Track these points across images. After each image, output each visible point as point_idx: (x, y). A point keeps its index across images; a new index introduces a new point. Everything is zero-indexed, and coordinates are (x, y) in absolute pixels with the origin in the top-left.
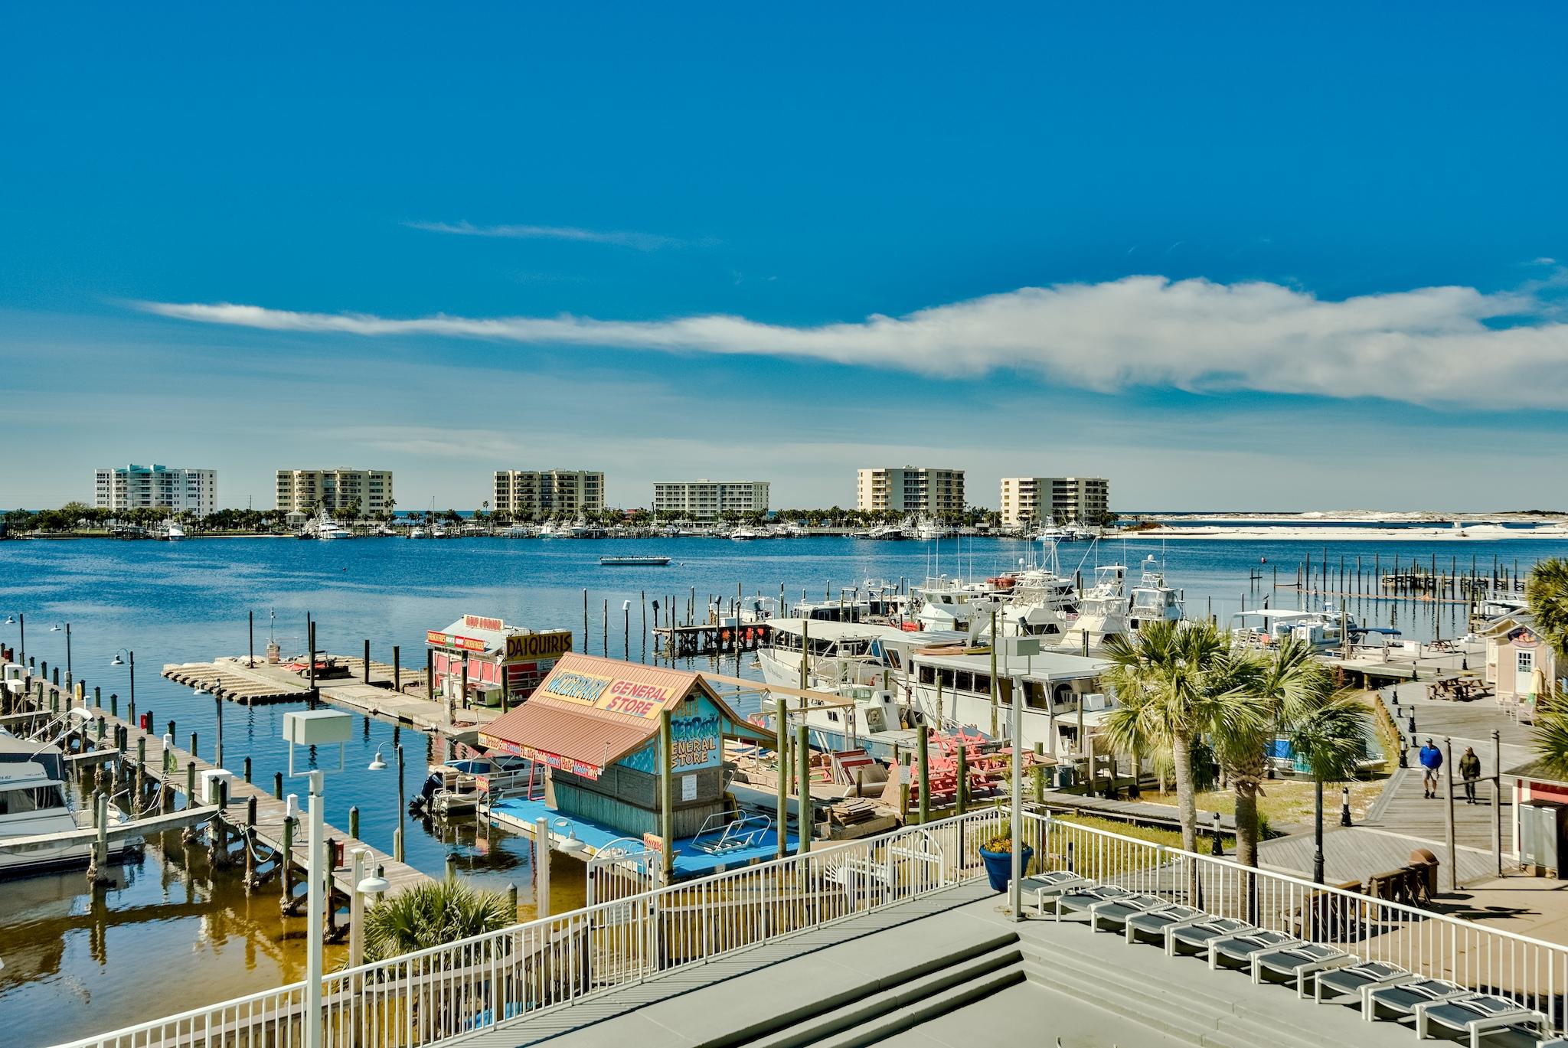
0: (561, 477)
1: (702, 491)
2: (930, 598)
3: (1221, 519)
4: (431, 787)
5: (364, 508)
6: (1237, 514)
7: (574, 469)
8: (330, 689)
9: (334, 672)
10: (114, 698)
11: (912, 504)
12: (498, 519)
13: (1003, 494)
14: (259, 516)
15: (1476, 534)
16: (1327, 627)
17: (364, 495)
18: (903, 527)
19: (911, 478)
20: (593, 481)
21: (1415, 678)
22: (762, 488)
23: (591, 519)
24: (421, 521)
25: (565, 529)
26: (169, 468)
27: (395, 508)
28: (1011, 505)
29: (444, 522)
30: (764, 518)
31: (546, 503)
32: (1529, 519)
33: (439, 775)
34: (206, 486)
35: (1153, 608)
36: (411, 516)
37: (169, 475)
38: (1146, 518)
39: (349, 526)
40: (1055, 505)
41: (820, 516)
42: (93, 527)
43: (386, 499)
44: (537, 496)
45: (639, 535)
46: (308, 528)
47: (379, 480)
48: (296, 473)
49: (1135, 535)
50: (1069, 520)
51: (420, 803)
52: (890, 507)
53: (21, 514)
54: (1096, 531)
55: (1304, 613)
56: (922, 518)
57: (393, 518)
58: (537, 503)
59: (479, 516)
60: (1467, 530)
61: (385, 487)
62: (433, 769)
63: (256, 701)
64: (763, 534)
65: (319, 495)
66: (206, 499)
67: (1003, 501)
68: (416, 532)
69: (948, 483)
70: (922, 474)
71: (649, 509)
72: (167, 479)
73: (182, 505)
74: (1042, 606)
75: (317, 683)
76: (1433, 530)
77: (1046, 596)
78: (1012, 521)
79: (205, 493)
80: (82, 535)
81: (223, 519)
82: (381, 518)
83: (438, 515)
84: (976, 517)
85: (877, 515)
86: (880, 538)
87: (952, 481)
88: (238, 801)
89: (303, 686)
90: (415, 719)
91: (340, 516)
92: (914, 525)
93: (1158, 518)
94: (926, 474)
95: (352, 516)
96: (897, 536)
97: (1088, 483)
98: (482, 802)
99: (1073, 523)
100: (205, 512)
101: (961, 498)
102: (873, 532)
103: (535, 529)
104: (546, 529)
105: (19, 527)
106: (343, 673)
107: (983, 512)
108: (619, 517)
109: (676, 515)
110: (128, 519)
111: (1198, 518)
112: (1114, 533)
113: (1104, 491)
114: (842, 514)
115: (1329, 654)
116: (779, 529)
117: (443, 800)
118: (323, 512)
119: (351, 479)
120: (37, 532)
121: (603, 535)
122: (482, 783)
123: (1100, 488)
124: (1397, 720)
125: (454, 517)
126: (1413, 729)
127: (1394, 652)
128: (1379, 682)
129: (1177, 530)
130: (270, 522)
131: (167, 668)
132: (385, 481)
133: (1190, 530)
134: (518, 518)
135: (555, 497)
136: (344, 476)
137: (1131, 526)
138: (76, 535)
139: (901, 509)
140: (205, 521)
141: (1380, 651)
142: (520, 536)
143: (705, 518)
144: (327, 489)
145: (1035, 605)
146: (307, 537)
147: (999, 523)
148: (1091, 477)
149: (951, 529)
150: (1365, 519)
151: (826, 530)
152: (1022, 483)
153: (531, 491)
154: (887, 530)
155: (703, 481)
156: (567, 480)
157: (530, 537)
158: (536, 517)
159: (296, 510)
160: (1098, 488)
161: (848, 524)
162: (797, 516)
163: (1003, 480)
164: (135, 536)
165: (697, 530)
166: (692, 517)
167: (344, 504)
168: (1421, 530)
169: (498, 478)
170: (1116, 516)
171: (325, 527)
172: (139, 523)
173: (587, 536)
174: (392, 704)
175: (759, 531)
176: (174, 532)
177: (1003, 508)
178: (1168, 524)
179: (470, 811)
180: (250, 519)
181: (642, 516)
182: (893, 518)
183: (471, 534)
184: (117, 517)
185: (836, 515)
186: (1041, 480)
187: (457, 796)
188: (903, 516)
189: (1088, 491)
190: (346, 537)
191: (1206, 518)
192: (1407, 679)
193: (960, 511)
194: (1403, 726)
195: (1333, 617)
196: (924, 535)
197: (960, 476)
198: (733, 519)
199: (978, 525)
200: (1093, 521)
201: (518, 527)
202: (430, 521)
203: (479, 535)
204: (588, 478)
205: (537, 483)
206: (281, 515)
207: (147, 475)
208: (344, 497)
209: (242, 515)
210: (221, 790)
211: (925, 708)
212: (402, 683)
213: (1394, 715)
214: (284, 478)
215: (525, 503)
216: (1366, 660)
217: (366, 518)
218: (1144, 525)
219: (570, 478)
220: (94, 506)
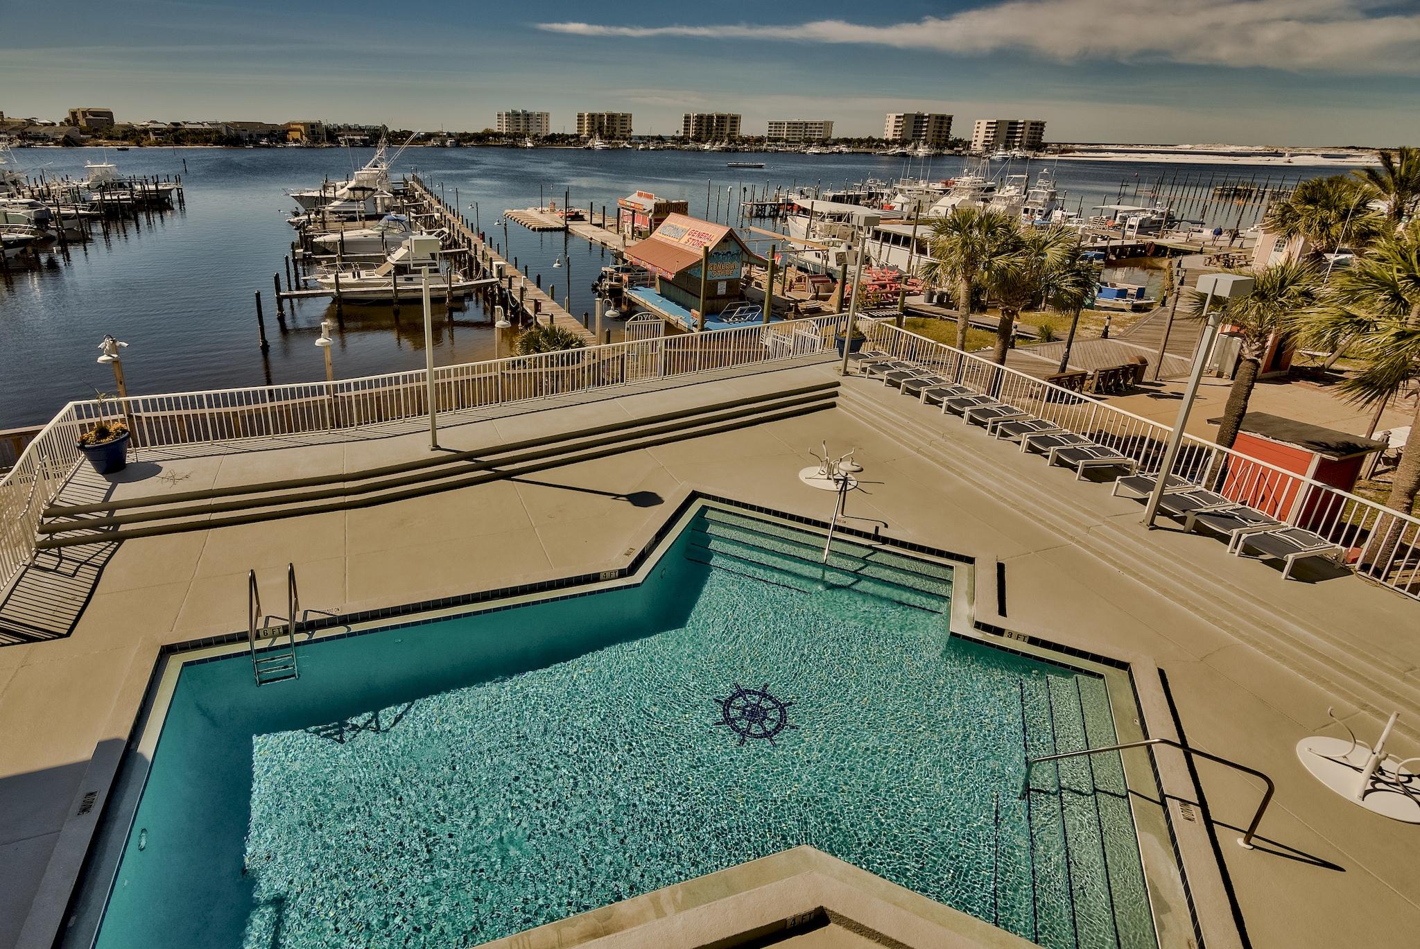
0: (718, 117)
1: (794, 126)
2: (901, 191)
3: (1119, 148)
4: (601, 278)
5: (617, 134)
6: (1132, 145)
7: (725, 113)
8: (575, 227)
9: (577, 217)
10: (472, 224)
11: (917, 135)
12: (683, 140)
13: (976, 130)
14: (568, 137)
15: (1298, 161)
16: (1154, 217)
17: (618, 126)
18: (908, 149)
19: (919, 118)
20: (735, 120)
21: (1201, 252)
22: (828, 125)
23: (731, 141)
24: (645, 141)
25: (717, 147)
26: (529, 111)
27: (633, 134)
28: (979, 136)
29: (656, 141)
30: (827, 142)
31: (709, 132)
32: (1344, 152)
33: (606, 272)
34: (545, 121)
35: (1040, 201)
36: (640, 138)
37: (528, 115)
38: (1063, 147)
39: (609, 143)
40: (1007, 137)
41: (860, 142)
42: (495, 141)
43: (628, 129)
44: (704, 128)
45: (756, 151)
46: (590, 144)
47: (626, 119)
48: (586, 114)
49: (1056, 157)
50: (1014, 147)
51: (597, 285)
52: (904, 137)
53: (466, 134)
54: (1030, 154)
55: (1141, 208)
56: (921, 144)
57: (631, 139)
58: (704, 132)
59: (673, 138)
60: (1292, 159)
61: (628, 122)
62: (603, 269)
63: (540, 230)
64: (825, 151)
65: (596, 127)
66: (545, 128)
67: (975, 134)
68: (641, 147)
69: (941, 123)
70: (926, 117)
71: (766, 135)
72: (528, 116)
73: (533, 132)
74: (967, 198)
75: (568, 222)
76: (1268, 158)
77: (972, 192)
78: (978, 147)
79: (544, 125)
80: (491, 145)
81: (552, 138)
82: (625, 139)
83: (653, 138)
84: (957, 142)
85: (894, 142)
86: (894, 155)
87: (944, 122)
88: (507, 277)
89: (560, 223)
90: (608, 244)
91: (606, 138)
92: (916, 148)
93: (1077, 147)
94: (929, 117)
95: (611, 137)
96: (904, 155)
97: (1032, 124)
98: (626, 287)
99: (1017, 149)
100: (544, 135)
101: (948, 132)
102: (890, 152)
103: (701, 146)
104: (707, 147)
105: (465, 141)
106: (581, 218)
107: (961, 140)
108: (746, 140)
109: (778, 140)
110: (510, 138)
111: (1104, 147)
112: (1042, 155)
113: (1042, 129)
114: (874, 140)
115: (1151, 235)
116: (835, 149)
117: (607, 284)
118: (597, 135)
119: (612, 117)
120: (472, 143)
121: (737, 150)
122: (625, 277)
123: (1040, 127)
124: (1175, 277)
125: (661, 139)
126: (1182, 283)
127: (1196, 235)
128: (1176, 252)
129: (1085, 154)
130: (573, 140)
131: (506, 211)
132: (629, 117)
133: (1094, 154)
134: (692, 139)
135: (714, 128)
136: (609, 116)
137: (1055, 152)
138: (488, 146)
139: (910, 138)
140: (543, 139)
141: (1186, 234)
142: (694, 150)
143: (794, 142)
144: (600, 123)
145: (963, 197)
146: (589, 148)
147: (969, 148)
148: (1034, 119)
149: (939, 151)
150: (1222, 150)
151: (863, 150)
152: (989, 123)
153: (701, 125)
154: (899, 151)
155: (795, 120)
156: (721, 118)
157: (699, 150)
158: (703, 140)
159: (585, 134)
160: (1038, 127)
161: (877, 147)
162: (847, 142)
163: (977, 122)
164: (513, 146)
165: (788, 148)
166: (787, 141)
167: (608, 131)
168: (1260, 158)
169: (685, 118)
170: (1046, 145)
171: (598, 144)
172: (515, 140)
173: (727, 150)
174: (599, 235)
175: (824, 150)
176: (529, 145)
177: (973, 139)
178: (1079, 151)
179: (620, 291)
180: (563, 138)
181: (760, 140)
182: (904, 143)
183: (668, 148)
184: (505, 136)
185: (870, 141)
186: (1001, 121)
187: (614, 283)
188: (910, 143)
189: (1031, 128)
190: (608, 149)
191: (1110, 147)
192: (1197, 253)
193: (946, 140)
194: (1176, 281)
195: (1160, 211)
196: (920, 154)
197: (950, 118)
198: (809, 142)
199: (955, 149)
200: (1030, 148)
201: (692, 145)
202: (648, 141)
203: (673, 148)
204: (732, 118)
205: (705, 120)
206: (577, 136)
207: (518, 115)
208: (608, 127)
209: (559, 136)
210: (500, 272)
211: (872, 253)
212: (606, 224)
213: (1175, 273)
214: (580, 117)
215: (698, 131)
216: (1172, 240)
217: (618, 139)
218: (1065, 151)
219: (723, 117)
220: (496, 131)
